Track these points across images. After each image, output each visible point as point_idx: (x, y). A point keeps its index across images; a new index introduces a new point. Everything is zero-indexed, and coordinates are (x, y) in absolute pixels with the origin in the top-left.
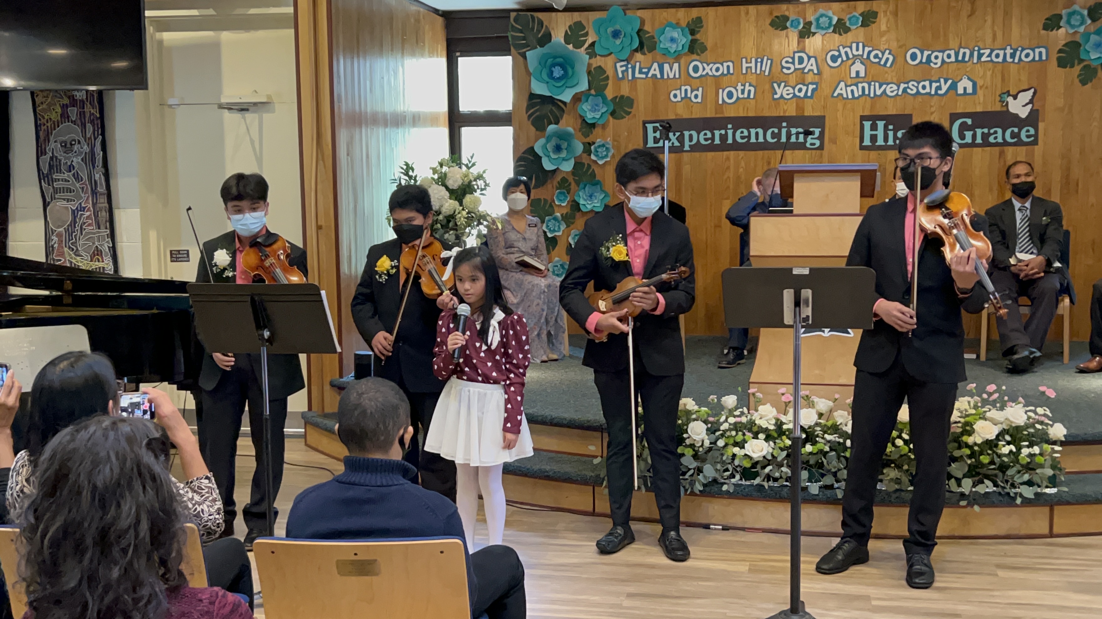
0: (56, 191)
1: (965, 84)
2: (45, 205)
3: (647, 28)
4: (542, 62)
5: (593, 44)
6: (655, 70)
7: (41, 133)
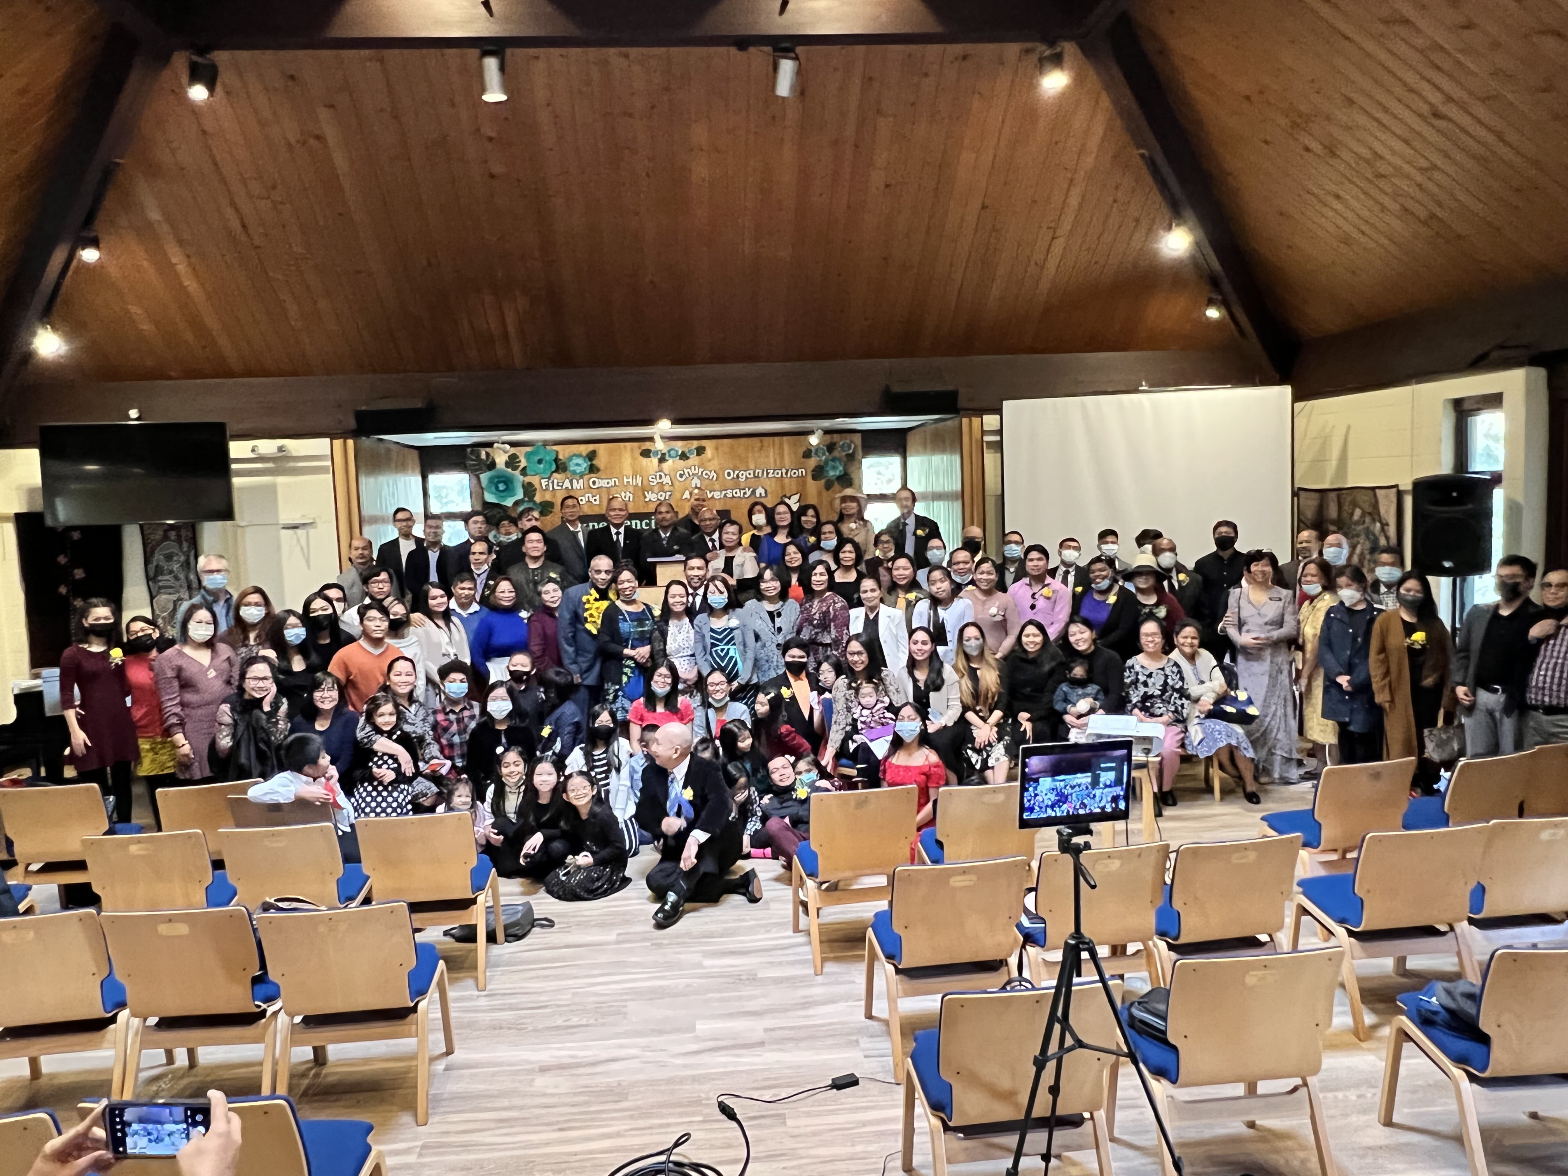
0: (160, 588)
1: (760, 491)
2: (152, 598)
3: (561, 457)
4: (491, 480)
5: (525, 468)
6: (567, 484)
7: (148, 549)
